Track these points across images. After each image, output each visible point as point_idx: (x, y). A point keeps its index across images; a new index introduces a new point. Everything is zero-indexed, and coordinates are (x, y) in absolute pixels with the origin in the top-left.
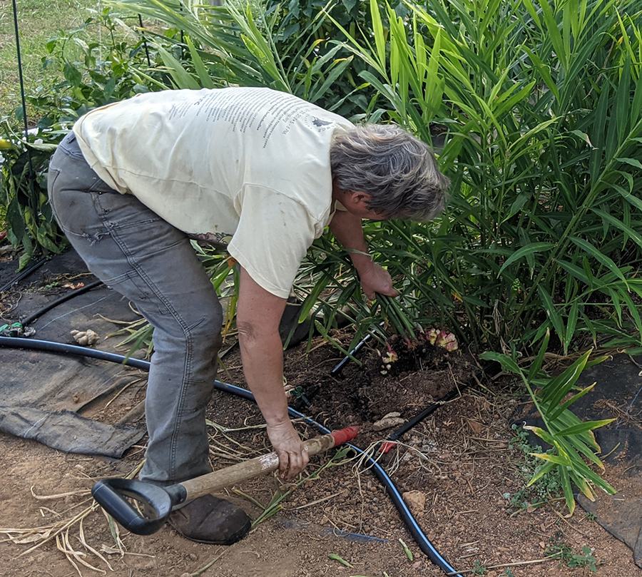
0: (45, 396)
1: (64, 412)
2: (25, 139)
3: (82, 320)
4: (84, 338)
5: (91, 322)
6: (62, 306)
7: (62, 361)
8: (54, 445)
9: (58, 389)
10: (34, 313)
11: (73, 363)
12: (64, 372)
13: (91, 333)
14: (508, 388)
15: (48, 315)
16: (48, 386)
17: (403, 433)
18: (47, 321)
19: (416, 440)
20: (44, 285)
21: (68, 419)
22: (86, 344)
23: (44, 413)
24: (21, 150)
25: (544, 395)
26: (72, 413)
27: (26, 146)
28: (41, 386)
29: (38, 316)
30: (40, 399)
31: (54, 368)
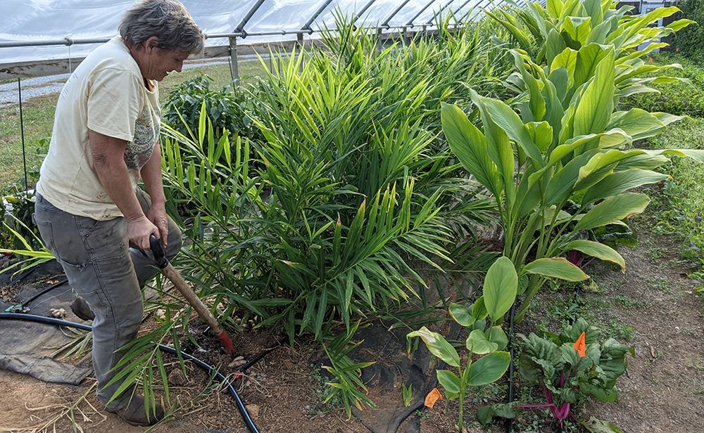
0: (34, 348)
1: (45, 357)
2: (26, 196)
3: (57, 303)
4: (58, 313)
5: (62, 304)
6: (46, 294)
7: (45, 327)
8: (39, 378)
9: (42, 344)
10: (29, 299)
11: (52, 328)
12: (46, 334)
13: (62, 310)
14: (308, 342)
15: (38, 299)
16: (36, 342)
17: (246, 369)
18: (36, 304)
19: (253, 374)
20: (35, 282)
21: (48, 362)
22: (59, 317)
23: (34, 358)
24: (23, 203)
25: (331, 346)
26: (50, 358)
27: (27, 201)
28: (32, 343)
29: (32, 300)
30: (32, 350)
31: (40, 332)
